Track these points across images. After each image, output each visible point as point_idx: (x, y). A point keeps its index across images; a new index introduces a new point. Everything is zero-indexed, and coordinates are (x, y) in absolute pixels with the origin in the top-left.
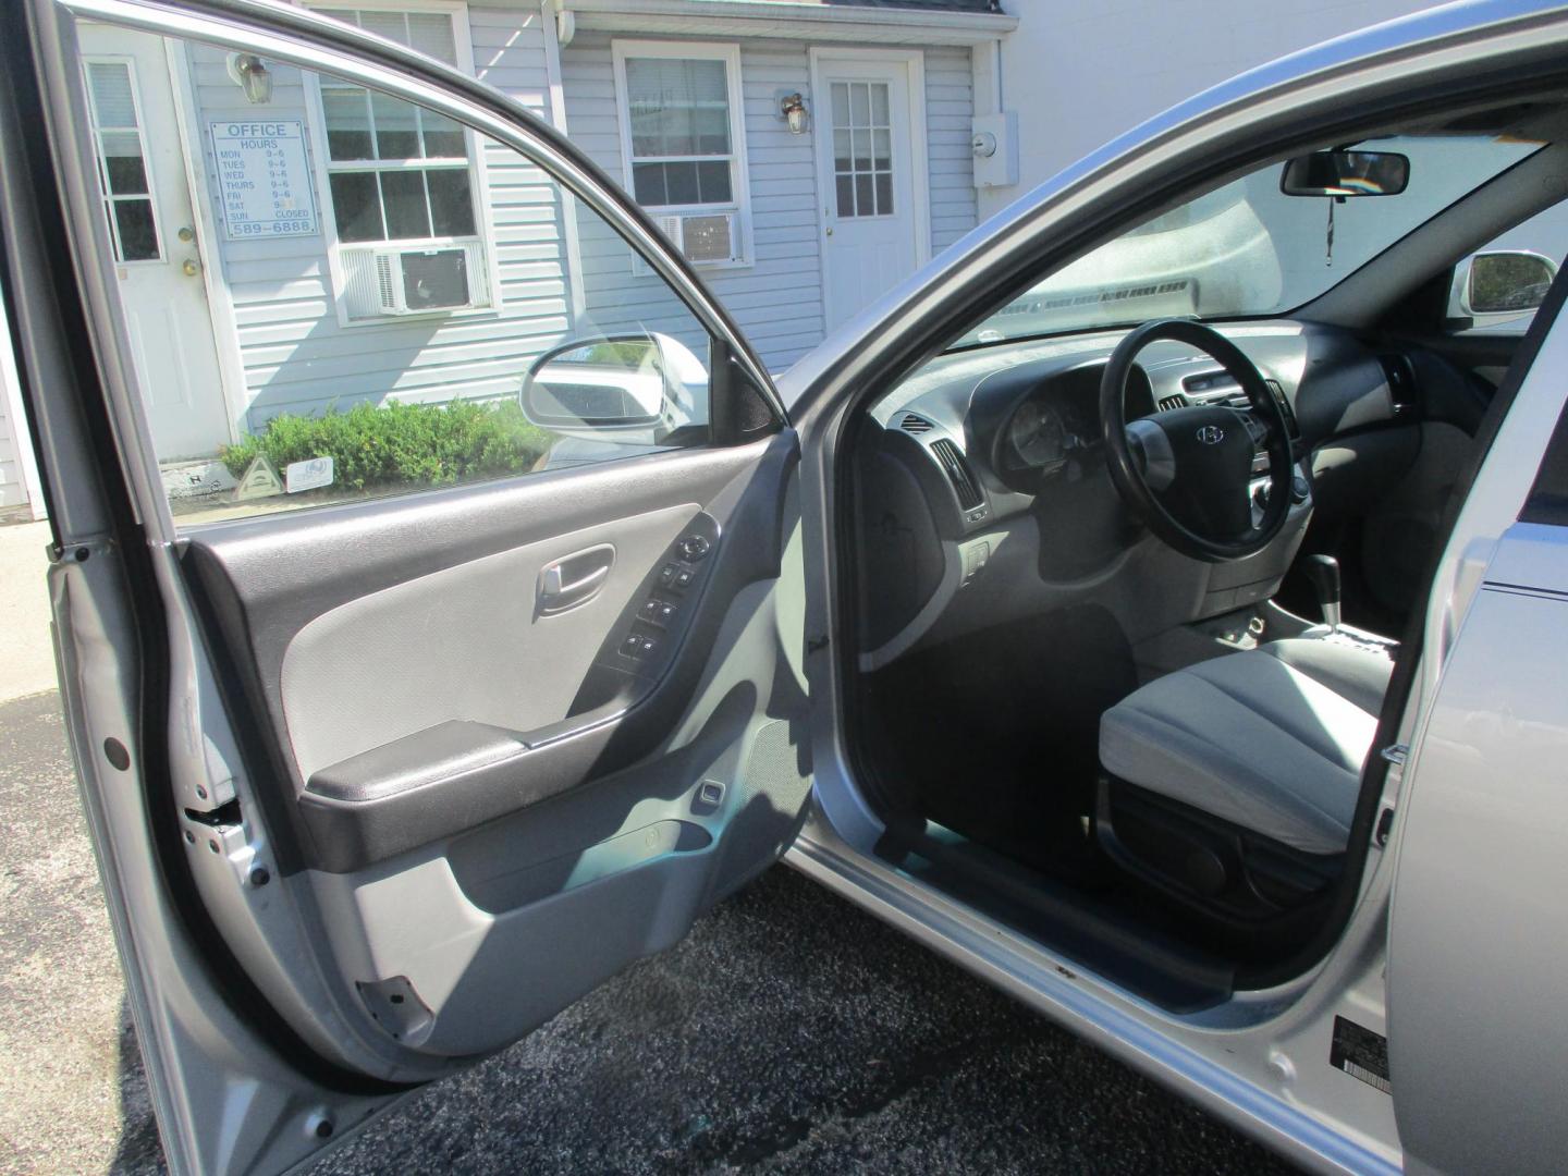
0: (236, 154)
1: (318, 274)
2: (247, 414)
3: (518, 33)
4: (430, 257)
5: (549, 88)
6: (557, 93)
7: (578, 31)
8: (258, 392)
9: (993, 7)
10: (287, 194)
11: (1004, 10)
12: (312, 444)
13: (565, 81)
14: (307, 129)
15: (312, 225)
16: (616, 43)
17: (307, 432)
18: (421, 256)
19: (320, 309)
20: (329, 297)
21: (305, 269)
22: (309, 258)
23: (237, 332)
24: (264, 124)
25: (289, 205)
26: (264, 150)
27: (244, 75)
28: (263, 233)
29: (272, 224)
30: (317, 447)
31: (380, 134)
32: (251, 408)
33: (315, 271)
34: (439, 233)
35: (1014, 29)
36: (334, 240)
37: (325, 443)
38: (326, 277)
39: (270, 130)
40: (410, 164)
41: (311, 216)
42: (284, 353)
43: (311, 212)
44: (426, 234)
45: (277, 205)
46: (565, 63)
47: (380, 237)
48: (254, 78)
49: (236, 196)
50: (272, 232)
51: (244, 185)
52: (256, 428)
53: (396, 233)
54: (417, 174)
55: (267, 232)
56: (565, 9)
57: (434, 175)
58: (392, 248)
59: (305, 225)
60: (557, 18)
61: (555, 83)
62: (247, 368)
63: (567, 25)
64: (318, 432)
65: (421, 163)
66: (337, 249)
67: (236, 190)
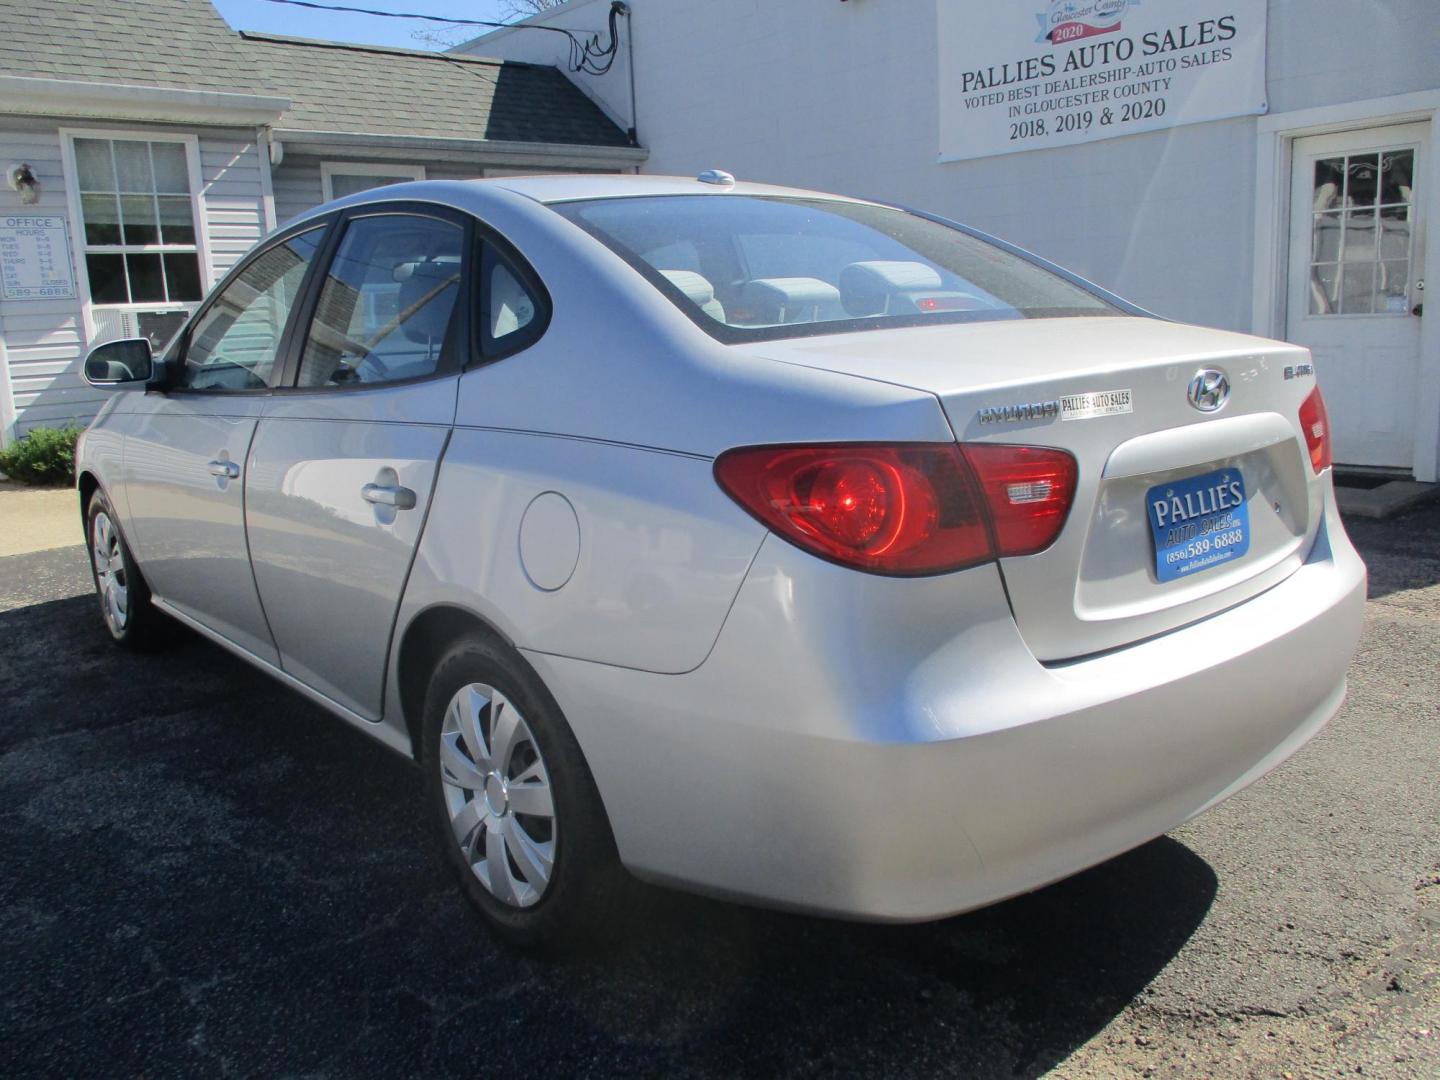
0: (13, 239)
1: (73, 326)
2: (14, 426)
3: (238, 157)
4: (161, 316)
5: (262, 197)
6: (270, 202)
7: (286, 155)
8: (22, 411)
9: (631, 142)
10: (51, 268)
11: (642, 145)
12: (58, 447)
13: (276, 191)
14: (68, 223)
15: (70, 290)
16: (324, 165)
17: (55, 438)
18: (153, 315)
19: (75, 351)
20: (83, 343)
21: (64, 322)
22: (67, 315)
23: (8, 366)
24: (35, 219)
25: (52, 276)
26: (35, 236)
27: (19, 183)
28: (32, 295)
29: (38, 290)
30: (61, 450)
31: (126, 227)
32: (18, 422)
33: (71, 323)
34: (173, 298)
35: (647, 158)
36: (86, 301)
37: (67, 447)
38: (80, 329)
39: (40, 223)
40: (149, 249)
41: (70, 284)
42: (45, 383)
43: (69, 280)
44: (162, 299)
45: (43, 276)
46: (275, 177)
47: (125, 300)
48: (26, 187)
49: (12, 269)
50: (39, 295)
51: (18, 261)
52: (21, 438)
53: (137, 298)
54: (155, 257)
55: (34, 295)
56: (275, 140)
57: (169, 256)
58: (132, 308)
59: (65, 291)
60: (269, 147)
61: (267, 194)
62: (15, 393)
63: (277, 153)
64: (63, 439)
65: (160, 248)
66: (90, 307)
67: (12, 265)
